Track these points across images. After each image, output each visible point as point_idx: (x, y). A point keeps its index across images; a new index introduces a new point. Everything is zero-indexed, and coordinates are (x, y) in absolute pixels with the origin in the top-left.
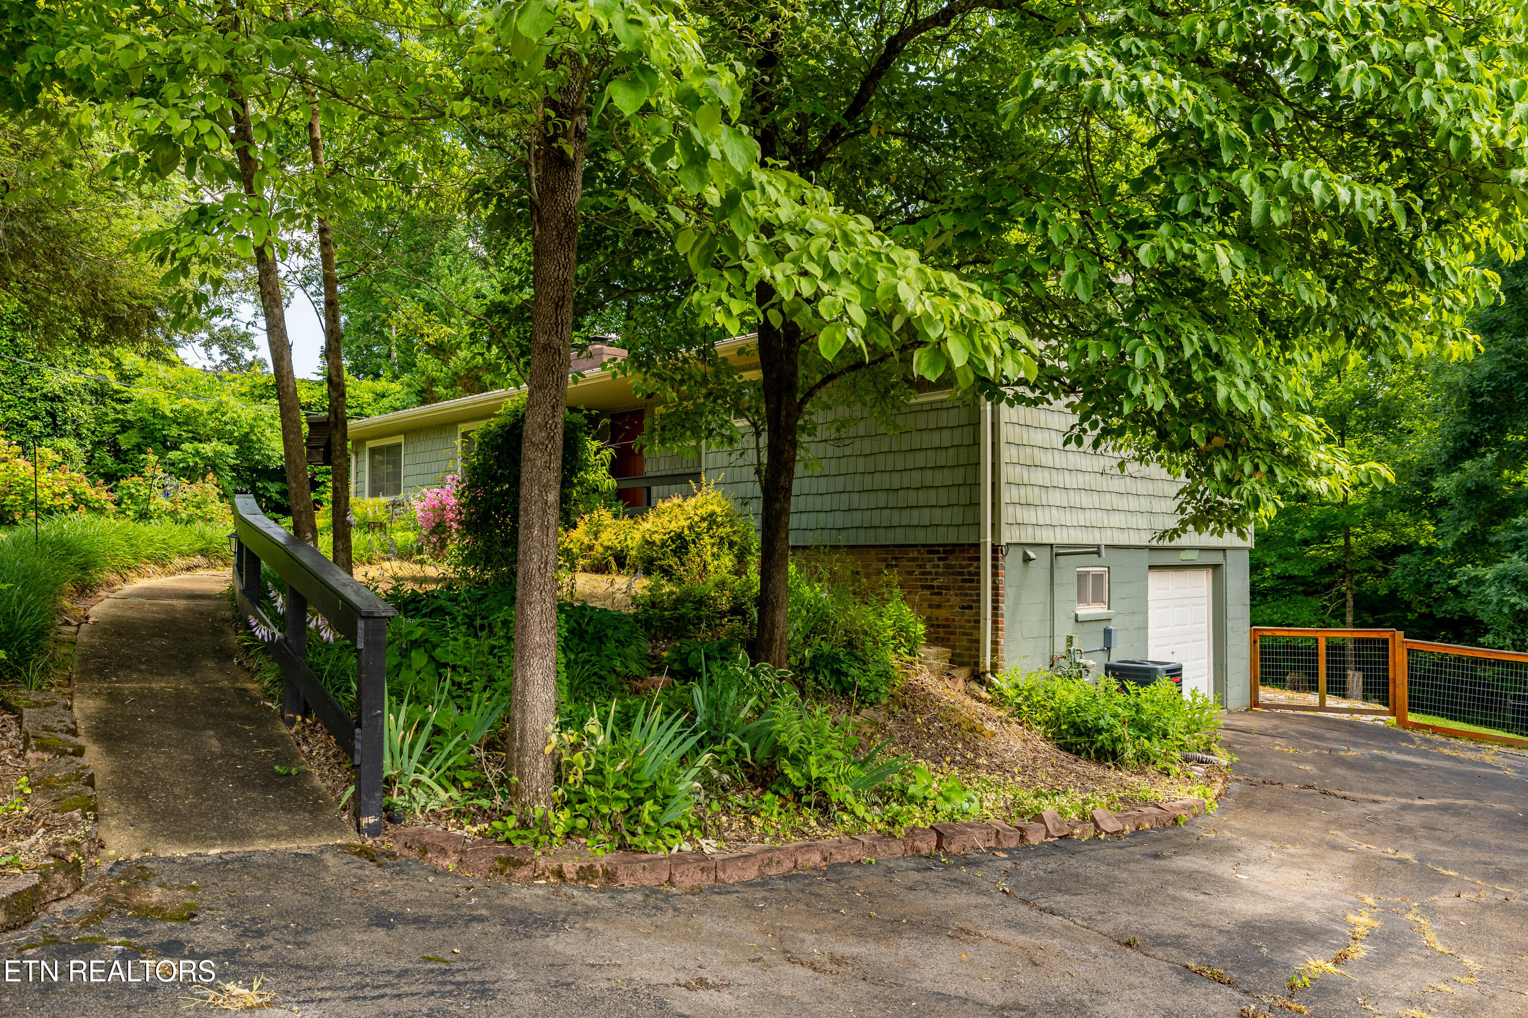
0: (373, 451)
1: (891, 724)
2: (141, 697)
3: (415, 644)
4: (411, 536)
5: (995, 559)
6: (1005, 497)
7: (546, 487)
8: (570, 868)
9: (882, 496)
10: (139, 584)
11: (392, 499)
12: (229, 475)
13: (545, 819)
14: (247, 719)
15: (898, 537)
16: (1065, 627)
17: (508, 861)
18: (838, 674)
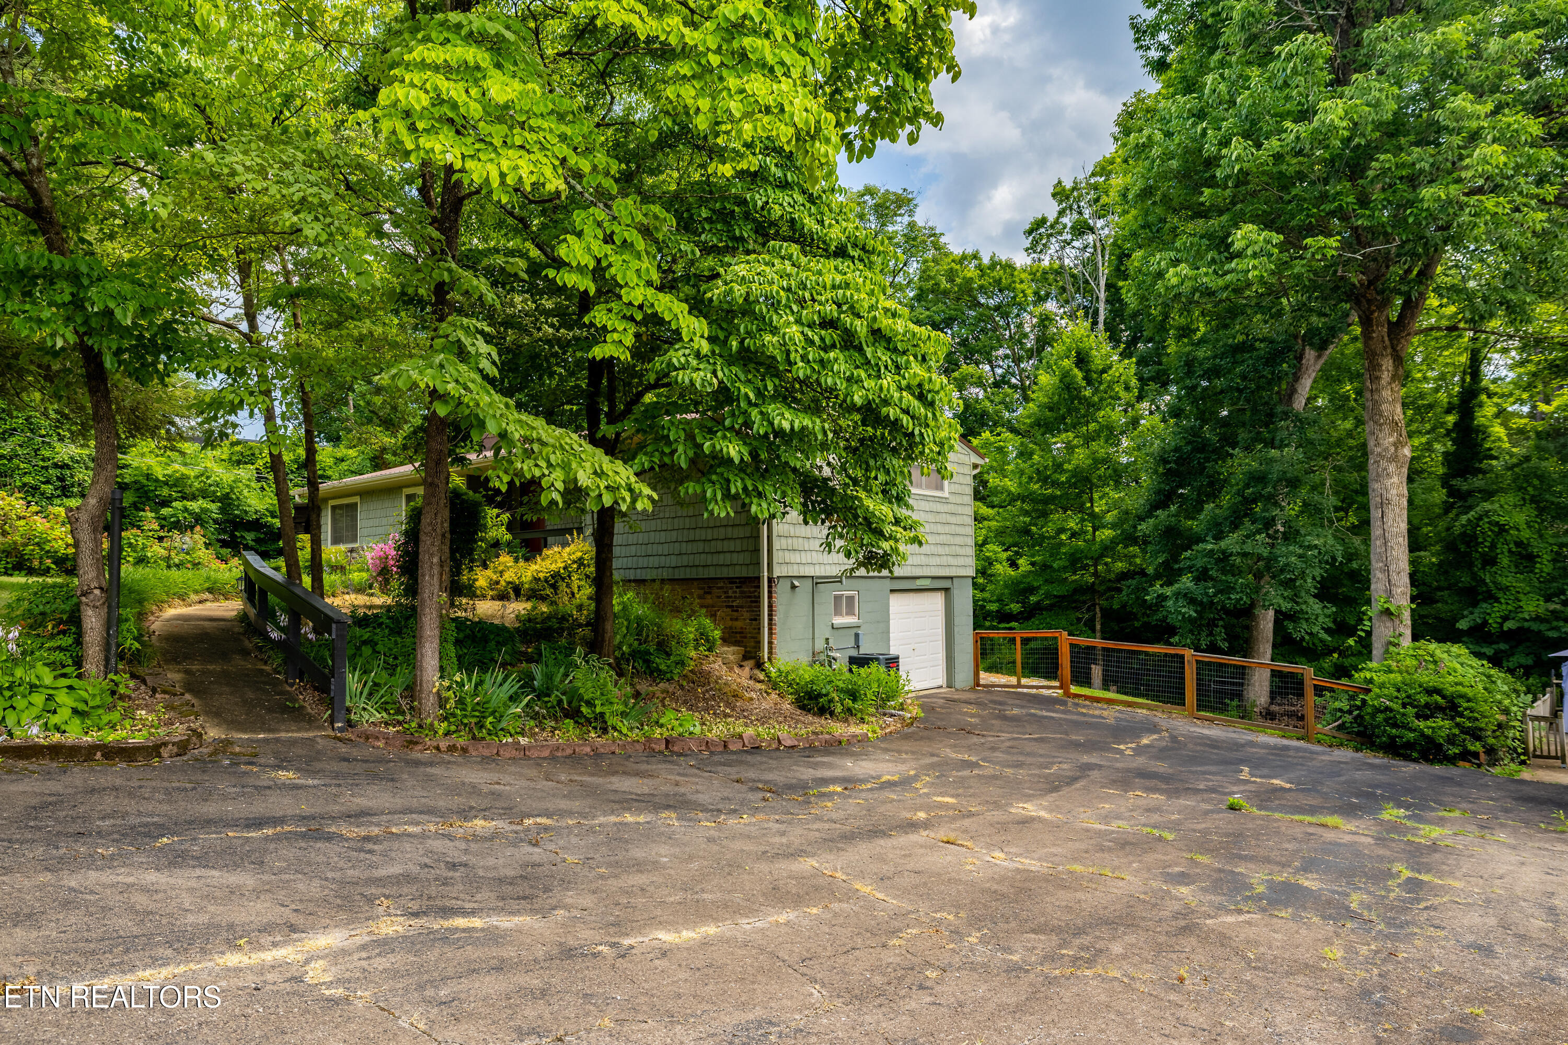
0: (334, 508)
1: (679, 693)
2: (203, 672)
3: (365, 643)
4: (365, 575)
5: (770, 587)
6: (776, 545)
7: (432, 555)
8: (443, 745)
9: (701, 544)
10: (171, 612)
11: (351, 546)
12: (212, 527)
13: (432, 725)
14: (265, 683)
15: (711, 573)
16: (823, 632)
17: (411, 742)
18: (647, 662)
